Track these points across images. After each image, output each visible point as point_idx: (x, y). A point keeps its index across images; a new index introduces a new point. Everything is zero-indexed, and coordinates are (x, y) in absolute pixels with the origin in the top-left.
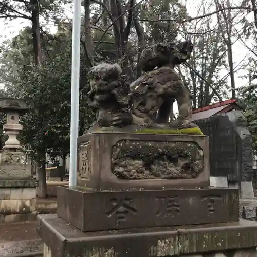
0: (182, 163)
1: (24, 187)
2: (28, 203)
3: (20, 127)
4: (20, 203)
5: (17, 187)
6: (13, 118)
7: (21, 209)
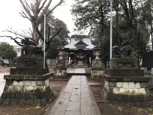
0: (131, 64)
1: (100, 70)
2: (101, 74)
3: (99, 54)
4: (99, 74)
5: (99, 70)
6: (97, 52)
7: (100, 76)
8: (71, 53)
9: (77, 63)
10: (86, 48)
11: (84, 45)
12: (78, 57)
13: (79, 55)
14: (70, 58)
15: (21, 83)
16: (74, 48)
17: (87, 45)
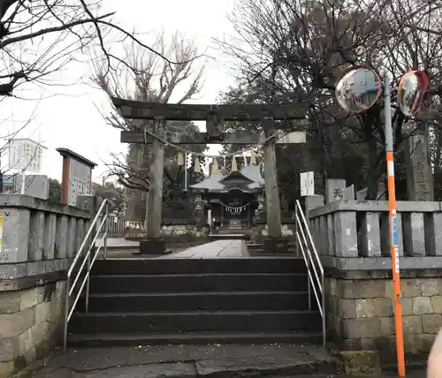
8: (212, 201)
9: (226, 224)
10: (247, 189)
11: (243, 181)
12: (228, 209)
13: (231, 204)
14: (210, 212)
15: (171, 228)
16: (220, 187)
17: (252, 182)
